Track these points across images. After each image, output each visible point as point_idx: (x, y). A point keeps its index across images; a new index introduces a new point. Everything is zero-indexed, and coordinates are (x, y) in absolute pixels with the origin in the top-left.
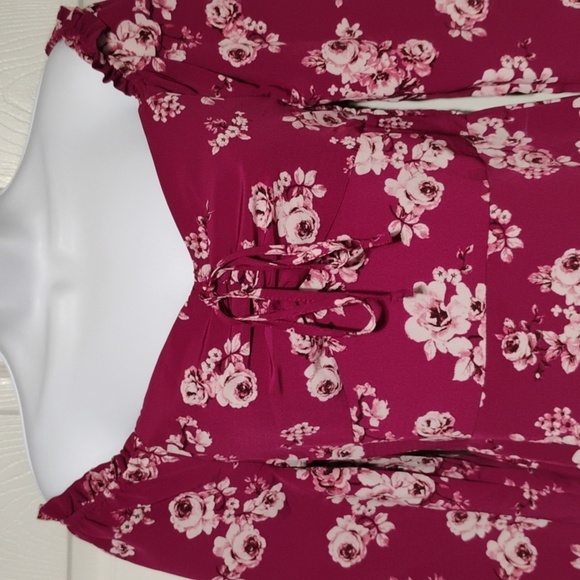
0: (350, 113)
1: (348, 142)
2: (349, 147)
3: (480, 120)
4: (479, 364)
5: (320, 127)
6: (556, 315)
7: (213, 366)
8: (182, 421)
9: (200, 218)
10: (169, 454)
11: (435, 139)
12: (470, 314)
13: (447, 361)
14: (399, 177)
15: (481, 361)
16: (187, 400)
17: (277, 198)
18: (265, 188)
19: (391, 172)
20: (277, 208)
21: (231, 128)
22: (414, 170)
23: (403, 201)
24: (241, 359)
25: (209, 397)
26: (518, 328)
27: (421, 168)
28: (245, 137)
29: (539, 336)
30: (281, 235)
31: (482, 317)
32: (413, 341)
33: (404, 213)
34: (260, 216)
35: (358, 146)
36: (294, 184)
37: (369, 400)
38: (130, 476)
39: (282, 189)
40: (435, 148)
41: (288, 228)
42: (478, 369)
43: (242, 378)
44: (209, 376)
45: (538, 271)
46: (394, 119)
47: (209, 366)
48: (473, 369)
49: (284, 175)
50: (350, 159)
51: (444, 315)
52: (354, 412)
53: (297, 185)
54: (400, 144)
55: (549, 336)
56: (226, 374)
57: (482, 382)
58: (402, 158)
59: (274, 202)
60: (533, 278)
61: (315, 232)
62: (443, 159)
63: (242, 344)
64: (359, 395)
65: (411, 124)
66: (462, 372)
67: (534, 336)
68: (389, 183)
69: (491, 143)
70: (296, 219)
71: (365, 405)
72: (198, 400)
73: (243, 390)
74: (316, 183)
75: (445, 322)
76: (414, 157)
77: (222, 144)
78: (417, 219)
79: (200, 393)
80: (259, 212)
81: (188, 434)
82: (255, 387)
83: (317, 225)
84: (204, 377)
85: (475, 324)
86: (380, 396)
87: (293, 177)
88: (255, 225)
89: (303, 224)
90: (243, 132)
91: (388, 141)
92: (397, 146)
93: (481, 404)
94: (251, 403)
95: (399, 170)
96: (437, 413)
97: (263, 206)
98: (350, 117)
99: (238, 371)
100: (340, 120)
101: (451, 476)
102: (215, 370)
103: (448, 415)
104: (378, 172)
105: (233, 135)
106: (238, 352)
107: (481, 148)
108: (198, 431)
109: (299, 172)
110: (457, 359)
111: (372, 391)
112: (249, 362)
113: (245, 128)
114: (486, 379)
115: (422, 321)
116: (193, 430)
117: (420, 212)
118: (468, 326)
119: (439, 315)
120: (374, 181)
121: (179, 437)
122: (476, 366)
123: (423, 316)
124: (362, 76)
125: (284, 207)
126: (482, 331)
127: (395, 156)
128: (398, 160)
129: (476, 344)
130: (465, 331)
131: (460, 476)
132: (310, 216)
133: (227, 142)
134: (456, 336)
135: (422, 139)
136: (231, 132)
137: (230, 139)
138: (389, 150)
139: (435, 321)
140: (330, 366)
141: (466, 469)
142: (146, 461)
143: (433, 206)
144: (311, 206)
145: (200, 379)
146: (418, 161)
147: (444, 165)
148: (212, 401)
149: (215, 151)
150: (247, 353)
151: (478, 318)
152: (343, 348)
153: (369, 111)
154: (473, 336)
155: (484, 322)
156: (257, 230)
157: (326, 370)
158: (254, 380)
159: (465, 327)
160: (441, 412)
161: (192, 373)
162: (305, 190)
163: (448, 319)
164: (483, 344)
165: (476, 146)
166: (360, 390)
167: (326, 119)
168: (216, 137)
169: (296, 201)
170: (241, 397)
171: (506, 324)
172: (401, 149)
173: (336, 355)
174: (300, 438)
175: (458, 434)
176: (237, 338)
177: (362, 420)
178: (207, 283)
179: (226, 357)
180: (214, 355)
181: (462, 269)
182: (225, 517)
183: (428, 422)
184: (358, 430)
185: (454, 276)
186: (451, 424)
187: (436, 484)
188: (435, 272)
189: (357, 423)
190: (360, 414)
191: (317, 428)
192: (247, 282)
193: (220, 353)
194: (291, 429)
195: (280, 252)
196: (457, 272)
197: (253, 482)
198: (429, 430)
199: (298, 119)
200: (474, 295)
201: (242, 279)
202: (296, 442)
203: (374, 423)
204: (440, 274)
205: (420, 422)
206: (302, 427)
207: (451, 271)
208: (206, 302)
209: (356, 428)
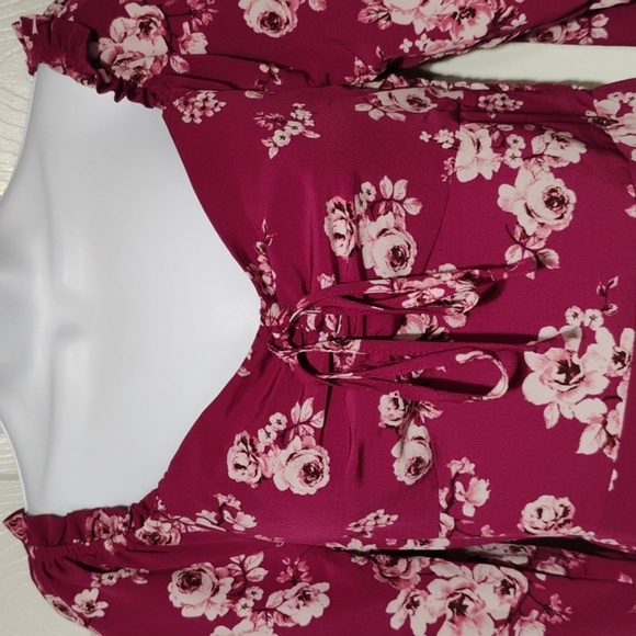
0: (440, 88)
1: (444, 138)
2: (445, 146)
3: (610, 96)
4: (612, 432)
5: (405, 113)
7: (274, 435)
8: (222, 499)
9: (259, 244)
10: (198, 525)
11: (557, 130)
12: (610, 368)
13: (571, 429)
14: (518, 180)
15: (615, 428)
16: (233, 474)
17: (359, 218)
18: (344, 203)
19: (507, 175)
20: (361, 230)
21: (291, 123)
22: (536, 168)
23: (523, 219)
24: (312, 432)
25: (263, 477)
27: (546, 166)
28: (312, 135)
30: (368, 265)
31: (625, 373)
32: (531, 404)
33: (525, 236)
34: (339, 242)
35: (457, 143)
36: (380, 198)
37: (465, 479)
38: (144, 537)
39: (365, 204)
40: (559, 140)
41: (376, 256)
42: (611, 439)
43: (310, 457)
44: (267, 449)
46: (498, 96)
47: (268, 435)
48: (604, 438)
49: (366, 186)
50: (448, 162)
51: (576, 369)
52: (443, 494)
53: (384, 199)
54: (514, 137)
56: (290, 450)
57: (613, 456)
58: (519, 154)
59: (357, 221)
61: (412, 260)
62: (573, 153)
63: (315, 413)
64: (454, 471)
65: (521, 103)
66: (589, 444)
68: (505, 191)
69: (628, 127)
70: (386, 244)
71: (459, 486)
72: (248, 477)
73: (310, 473)
74: (408, 196)
75: (576, 379)
76: (535, 151)
77: (281, 143)
78: (543, 243)
79: (252, 469)
80: (338, 236)
81: (227, 514)
82: (326, 469)
83: (414, 251)
84: (260, 448)
85: (615, 381)
86: (480, 474)
87: (378, 189)
88: (333, 253)
89: (395, 250)
90: (308, 128)
91: (497, 134)
92: (510, 140)
93: (611, 487)
94: (320, 490)
95: (518, 169)
96: (552, 497)
97: (342, 228)
98: (442, 94)
99: (307, 448)
100: (428, 100)
101: (550, 570)
102: (275, 442)
103: (566, 501)
104: (488, 176)
105: (295, 133)
106: (308, 422)
107: (617, 136)
108: (240, 514)
109: (386, 182)
110: (585, 426)
111: (470, 468)
112: (321, 437)
113: (310, 123)
114: (620, 452)
115: (546, 378)
116: (233, 512)
117: (546, 233)
118: (605, 383)
119: (569, 370)
120: (485, 189)
121: (213, 514)
122: (609, 435)
123: (548, 372)
124: (440, 18)
125: (369, 228)
126: (622, 390)
127: (509, 152)
128: (513, 157)
129: (612, 407)
130: (599, 391)
132: (402, 239)
133: (288, 140)
134: (588, 396)
135: (542, 132)
136: (292, 129)
137: (292, 136)
138: (500, 146)
140: (420, 438)
141: (568, 560)
142: (167, 526)
143: (563, 225)
144: (404, 227)
145: (254, 450)
146: (541, 155)
147: (576, 160)
148: (266, 482)
149: (273, 153)
150: (320, 425)
151: (620, 373)
152: (439, 413)
153: (464, 84)
154: (609, 397)
155: (627, 378)
156: (335, 259)
157: (415, 443)
158: (327, 459)
159: (601, 385)
160: (557, 497)
161: (243, 440)
162: (395, 205)
163: (580, 375)
164: (621, 407)
165: (611, 133)
166: (455, 467)
167: (411, 101)
168: (271, 134)
169: (386, 220)
170: (307, 482)
172: (517, 144)
173: (428, 423)
174: (369, 529)
175: (577, 531)
176: (308, 403)
177: (454, 507)
178: (279, 329)
179: (291, 426)
180: (277, 421)
181: (604, 309)
182: (238, 606)
183: (540, 511)
184: (447, 521)
185: (593, 318)
186: (570, 517)
187: (530, 582)
188: (569, 313)
189: (446, 511)
190: (451, 499)
191: (395, 517)
192: (327, 330)
193: (284, 420)
194: (362, 521)
195: (385, 289)
196: (597, 313)
197: (292, 565)
198: (540, 524)
199: (374, 107)
200: (618, 343)
201: (321, 325)
202: (364, 532)
203: (469, 511)
204: (576, 315)
205: (529, 511)
206: (377, 518)
207: (590, 312)
208: (280, 354)
209: (444, 517)
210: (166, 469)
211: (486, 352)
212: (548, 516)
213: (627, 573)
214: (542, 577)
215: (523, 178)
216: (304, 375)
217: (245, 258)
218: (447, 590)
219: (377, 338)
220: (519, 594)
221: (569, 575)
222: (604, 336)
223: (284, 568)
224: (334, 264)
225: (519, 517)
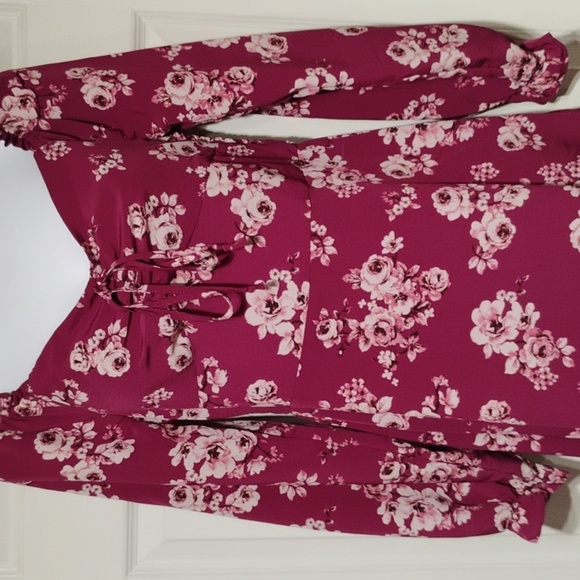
0: (206, 141)
1: (201, 171)
2: (201, 176)
3: (308, 148)
4: (298, 342)
5: (179, 156)
6: (361, 307)
7: (98, 342)
8: (67, 383)
9: (90, 231)
10: (53, 402)
11: (269, 168)
12: (296, 305)
13: (274, 340)
14: (243, 196)
15: (299, 339)
16: (74, 367)
17: (148, 216)
18: (139, 207)
19: (236, 193)
20: (149, 224)
21: (109, 161)
22: (254, 190)
23: (245, 218)
24: (120, 339)
25: (91, 367)
26: (331, 316)
28: (121, 168)
29: (345, 323)
30: (153, 243)
31: (304, 307)
32: (250, 325)
33: (246, 228)
34: (137, 229)
35: (208, 174)
36: (161, 205)
37: (213, 370)
38: (20, 410)
39: (152, 208)
40: (269, 173)
41: (158, 238)
42: (297, 346)
43: (119, 354)
44: (94, 350)
45: (350, 273)
46: (239, 146)
47: (94, 342)
48: (293, 346)
49: (153, 198)
50: (202, 185)
51: (276, 305)
52: (200, 379)
53: (163, 206)
54: (242, 171)
55: (352, 323)
56: (107, 350)
57: (298, 355)
58: (244, 181)
60: (346, 278)
61: (179, 241)
62: (276, 181)
63: (121, 328)
64: (206, 366)
65: (253, 151)
66: (284, 349)
67: (341, 323)
68: (235, 202)
69: (314, 167)
70: (164, 231)
71: (209, 374)
72: (82, 368)
73: (119, 363)
74: (178, 204)
75: (276, 310)
76: (254, 180)
77: (103, 172)
78: (256, 233)
79: (84, 362)
80: (136, 226)
81: (70, 392)
82: (128, 361)
83: (181, 236)
84: (90, 350)
85: (299, 312)
86: (221, 366)
87: (160, 200)
88: (133, 236)
89: (170, 235)
90: (119, 164)
91: (231, 170)
92: (239, 173)
93: (298, 374)
94: (124, 374)
95: (242, 191)
96: (264, 381)
97: (138, 221)
98: (205, 145)
99: (116, 349)
100: (196, 149)
101: (272, 433)
102: (99, 346)
103: (272, 383)
104: (226, 194)
105: (112, 167)
106: (117, 334)
107: (307, 172)
108: (78, 392)
109: (164, 196)
110: (282, 338)
111: (215, 363)
112: (125, 342)
113: (121, 161)
114: (302, 354)
115: (259, 310)
116: (74, 391)
117: (258, 227)
118: (293, 313)
119: (272, 305)
120: (223, 201)
121: (62, 393)
122: (295, 344)
123: (260, 306)
124: (201, 102)
125: (154, 222)
126: (303, 318)
127: (238, 180)
128: (241, 183)
129: (297, 327)
130: (290, 318)
131: (278, 433)
132: (174, 228)
133: (107, 171)
134: (283, 321)
135: (259, 168)
136: (110, 164)
137: (110, 169)
138: (233, 177)
139: (268, 310)
140: (184, 344)
141: (284, 428)
142: (34, 403)
143: (267, 222)
144: (175, 222)
145: (86, 351)
146: (257, 182)
147: (278, 185)
148: (93, 370)
149: (98, 178)
150: (124, 335)
151: (302, 308)
152: (196, 330)
153: (220, 139)
154: (296, 322)
155: (306, 311)
156: (134, 240)
157: (181, 347)
158: (128, 356)
159: (291, 314)
160: (267, 381)
161: (80, 346)
162: (169, 209)
163: (278, 309)
164: (303, 327)
165: (303, 170)
166: (206, 362)
167: (184, 149)
168: (98, 167)
169: (164, 218)
170: (117, 369)
171: (322, 312)
172: (243, 175)
173: (190, 336)
174: (157, 402)
175: (279, 401)
176: (118, 323)
177: (206, 387)
178: (101, 279)
179: (108, 337)
180: (99, 334)
181: (292, 270)
182: (78, 452)
183: (257, 389)
184: (203, 396)
185: (285, 276)
186: (275, 392)
187: (258, 439)
188: (272, 273)
189: (202, 390)
190: (205, 382)
191: (171, 393)
192: (129, 280)
193: (104, 333)
194: (151, 395)
195: (162, 256)
196: (288, 273)
197: (112, 430)
198: (258, 397)
199: (161, 152)
200: (300, 290)
201: (125, 278)
202: (153, 404)
203: (215, 390)
204: (275, 274)
205: (251, 389)
206: (160, 393)
207: (283, 272)
208: (101, 294)
209: (201, 394)
210: (33, 366)
211: (219, 291)
212: (262, 392)
213: (318, 434)
214: (266, 436)
215: (246, 195)
216: (115, 306)
217: (81, 239)
218: (207, 443)
219: (158, 284)
220: (251, 446)
221: (283, 436)
222: (292, 286)
223: (107, 431)
224: (134, 242)
225: (245, 393)
